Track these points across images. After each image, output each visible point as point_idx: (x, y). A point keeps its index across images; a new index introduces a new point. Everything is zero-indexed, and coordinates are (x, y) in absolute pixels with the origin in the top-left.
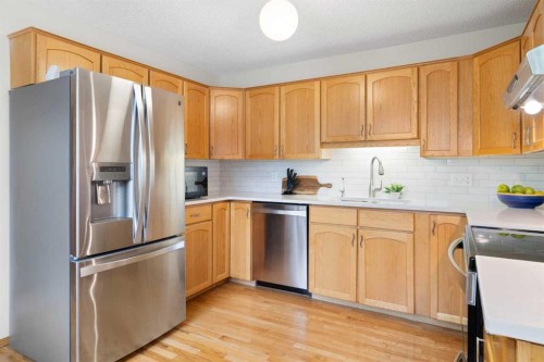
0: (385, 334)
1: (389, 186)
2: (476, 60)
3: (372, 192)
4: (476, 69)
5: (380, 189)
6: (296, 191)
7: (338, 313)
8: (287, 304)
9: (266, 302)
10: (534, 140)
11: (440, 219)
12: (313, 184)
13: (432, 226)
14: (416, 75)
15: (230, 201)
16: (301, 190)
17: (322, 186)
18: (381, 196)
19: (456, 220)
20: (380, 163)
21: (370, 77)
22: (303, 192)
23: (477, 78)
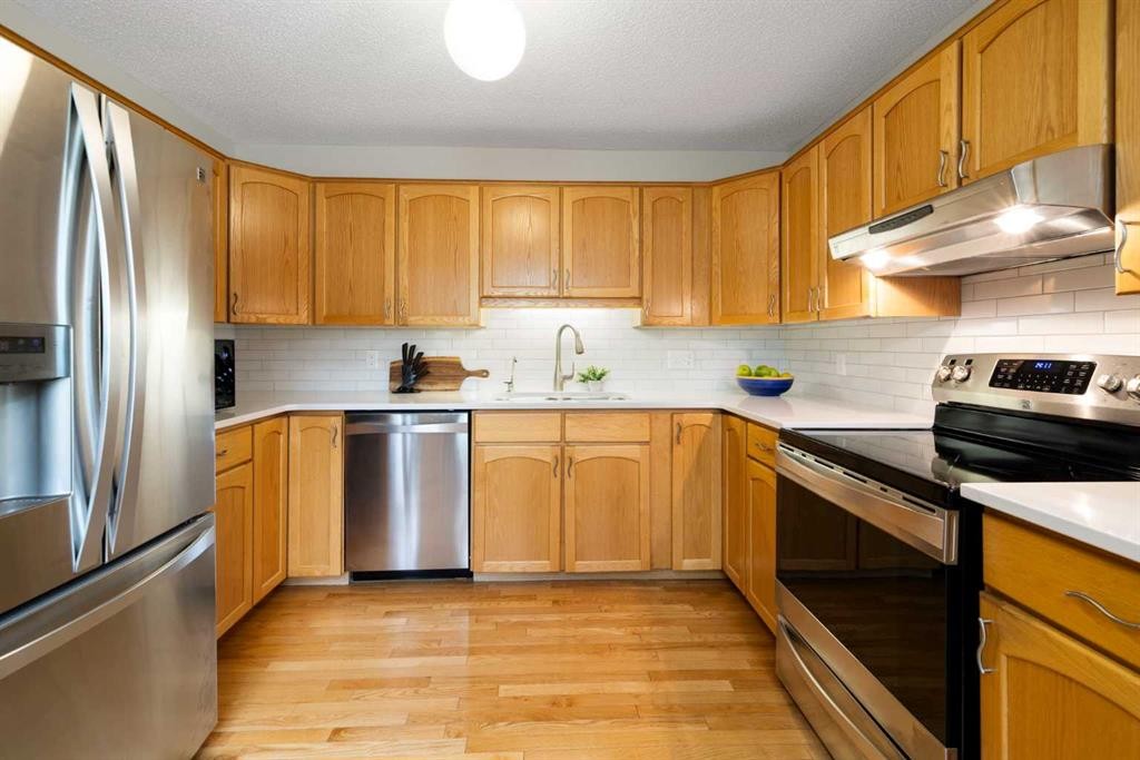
0: (623, 615)
1: (585, 372)
2: (716, 190)
3: (561, 380)
4: (716, 203)
5: (571, 377)
6: (420, 387)
7: (531, 598)
8: (436, 607)
9: (388, 614)
10: (826, 306)
11: (686, 419)
12: (454, 372)
13: (676, 429)
14: (637, 199)
15: (287, 414)
16: (430, 384)
17: (470, 374)
18: (573, 387)
19: (707, 418)
20: (577, 335)
21: (567, 192)
22: (435, 387)
23: (717, 216)
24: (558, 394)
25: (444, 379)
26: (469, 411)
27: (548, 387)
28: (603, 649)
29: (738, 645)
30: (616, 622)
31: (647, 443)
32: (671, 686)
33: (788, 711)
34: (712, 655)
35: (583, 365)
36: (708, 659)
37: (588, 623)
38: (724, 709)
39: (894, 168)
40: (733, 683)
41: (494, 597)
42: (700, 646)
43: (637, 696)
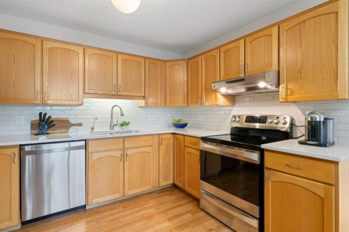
0: (151, 205)
1: (122, 123)
2: (167, 63)
3: (112, 126)
4: (168, 67)
5: (116, 125)
6: (48, 132)
7: (114, 209)
11: (163, 137)
12: (66, 125)
13: (160, 140)
14: (143, 62)
16: (54, 130)
17: (73, 125)
18: (117, 129)
19: (169, 136)
20: (121, 109)
21: (119, 55)
22: (56, 131)
23: (168, 71)
24: (112, 131)
25: (61, 127)
26: (85, 140)
27: (108, 129)
28: (149, 217)
29: (186, 203)
30: (150, 208)
31: (151, 146)
32: (176, 221)
33: (207, 216)
34: (180, 208)
35: (121, 120)
36: (181, 210)
37: (139, 211)
38: (192, 221)
39: (226, 67)
40: (191, 214)
41: (99, 212)
42: (177, 207)
43: (168, 227)
